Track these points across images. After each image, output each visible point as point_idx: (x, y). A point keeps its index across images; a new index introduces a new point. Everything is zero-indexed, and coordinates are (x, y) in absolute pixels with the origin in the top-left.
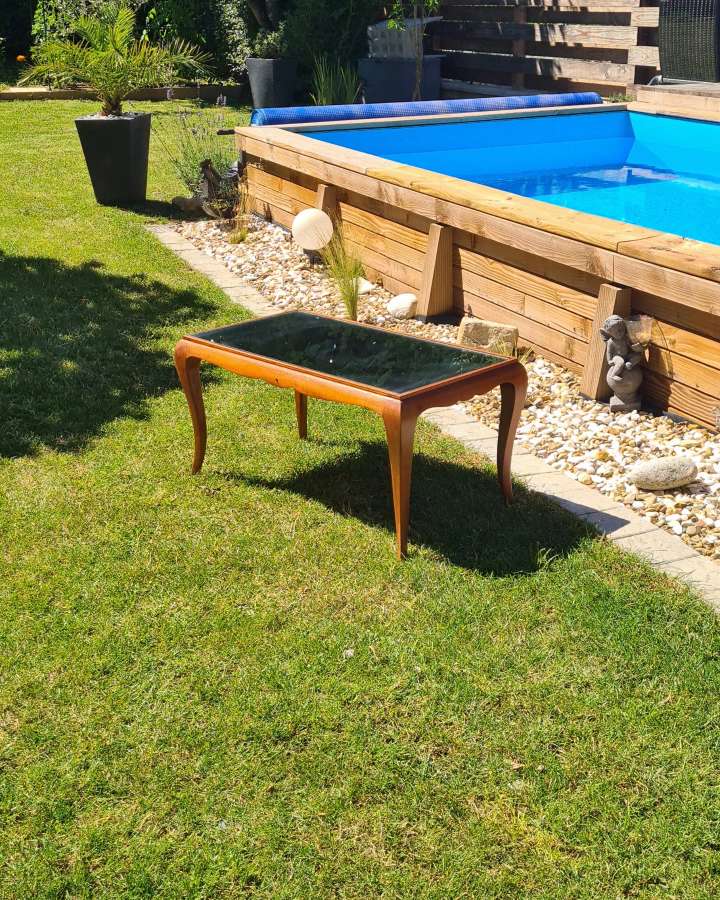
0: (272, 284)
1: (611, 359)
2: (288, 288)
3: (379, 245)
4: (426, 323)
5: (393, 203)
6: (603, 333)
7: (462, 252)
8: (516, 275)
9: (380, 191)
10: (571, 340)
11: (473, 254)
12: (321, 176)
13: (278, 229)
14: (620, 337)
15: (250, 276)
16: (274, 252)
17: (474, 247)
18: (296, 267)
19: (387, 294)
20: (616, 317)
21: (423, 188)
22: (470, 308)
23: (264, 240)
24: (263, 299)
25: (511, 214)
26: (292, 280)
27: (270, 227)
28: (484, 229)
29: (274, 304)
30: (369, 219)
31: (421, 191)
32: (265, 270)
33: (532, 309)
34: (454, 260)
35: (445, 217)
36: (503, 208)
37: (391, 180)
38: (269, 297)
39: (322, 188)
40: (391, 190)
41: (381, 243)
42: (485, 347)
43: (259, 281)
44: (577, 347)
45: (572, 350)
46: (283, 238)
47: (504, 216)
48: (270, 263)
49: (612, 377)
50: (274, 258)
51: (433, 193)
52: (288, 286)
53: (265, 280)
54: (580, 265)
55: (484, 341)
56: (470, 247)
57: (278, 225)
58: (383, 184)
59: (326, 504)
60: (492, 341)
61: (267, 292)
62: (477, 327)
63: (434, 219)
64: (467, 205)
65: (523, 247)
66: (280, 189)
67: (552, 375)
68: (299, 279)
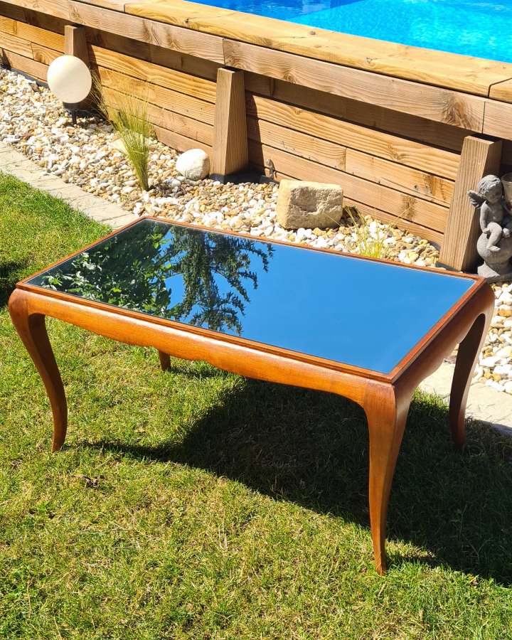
0: (38, 145)
1: (486, 227)
2: (59, 150)
3: (149, 93)
4: (225, 184)
5: (164, 45)
6: (473, 196)
7: (257, 100)
8: (333, 126)
9: (146, 31)
10: (410, 200)
11: (273, 102)
12: (67, 16)
13: (20, 78)
14: (496, 201)
15: (11, 139)
16: (26, 106)
17: (274, 93)
18: (58, 124)
19: (166, 148)
20: (491, 178)
21: (204, 26)
22: (271, 163)
23: (9, 92)
24: (35, 167)
25: (329, 54)
26: (59, 140)
27: (10, 76)
28: (293, 73)
29: (49, 171)
30: (133, 65)
31: (201, 29)
32: (25, 129)
33: (354, 163)
34: (247, 110)
35: (236, 60)
36: (318, 47)
37: (159, 18)
38: (41, 162)
39: (69, 30)
40: (160, 29)
41: (150, 91)
42: (314, 213)
43: (22, 143)
44: (419, 206)
45: (411, 210)
46: (29, 88)
47: (318, 57)
48: (27, 119)
49: (485, 246)
50: (28, 113)
51: (218, 31)
52: (57, 147)
53: (30, 142)
54: (434, 114)
55: (312, 207)
56: (269, 94)
57: (18, 72)
58: (150, 24)
59: (248, 485)
60: (320, 207)
61: (36, 156)
62: (305, 192)
63: (223, 63)
64: (268, 45)
65: (348, 94)
66: (15, 31)
67: (392, 240)
68: (65, 138)
